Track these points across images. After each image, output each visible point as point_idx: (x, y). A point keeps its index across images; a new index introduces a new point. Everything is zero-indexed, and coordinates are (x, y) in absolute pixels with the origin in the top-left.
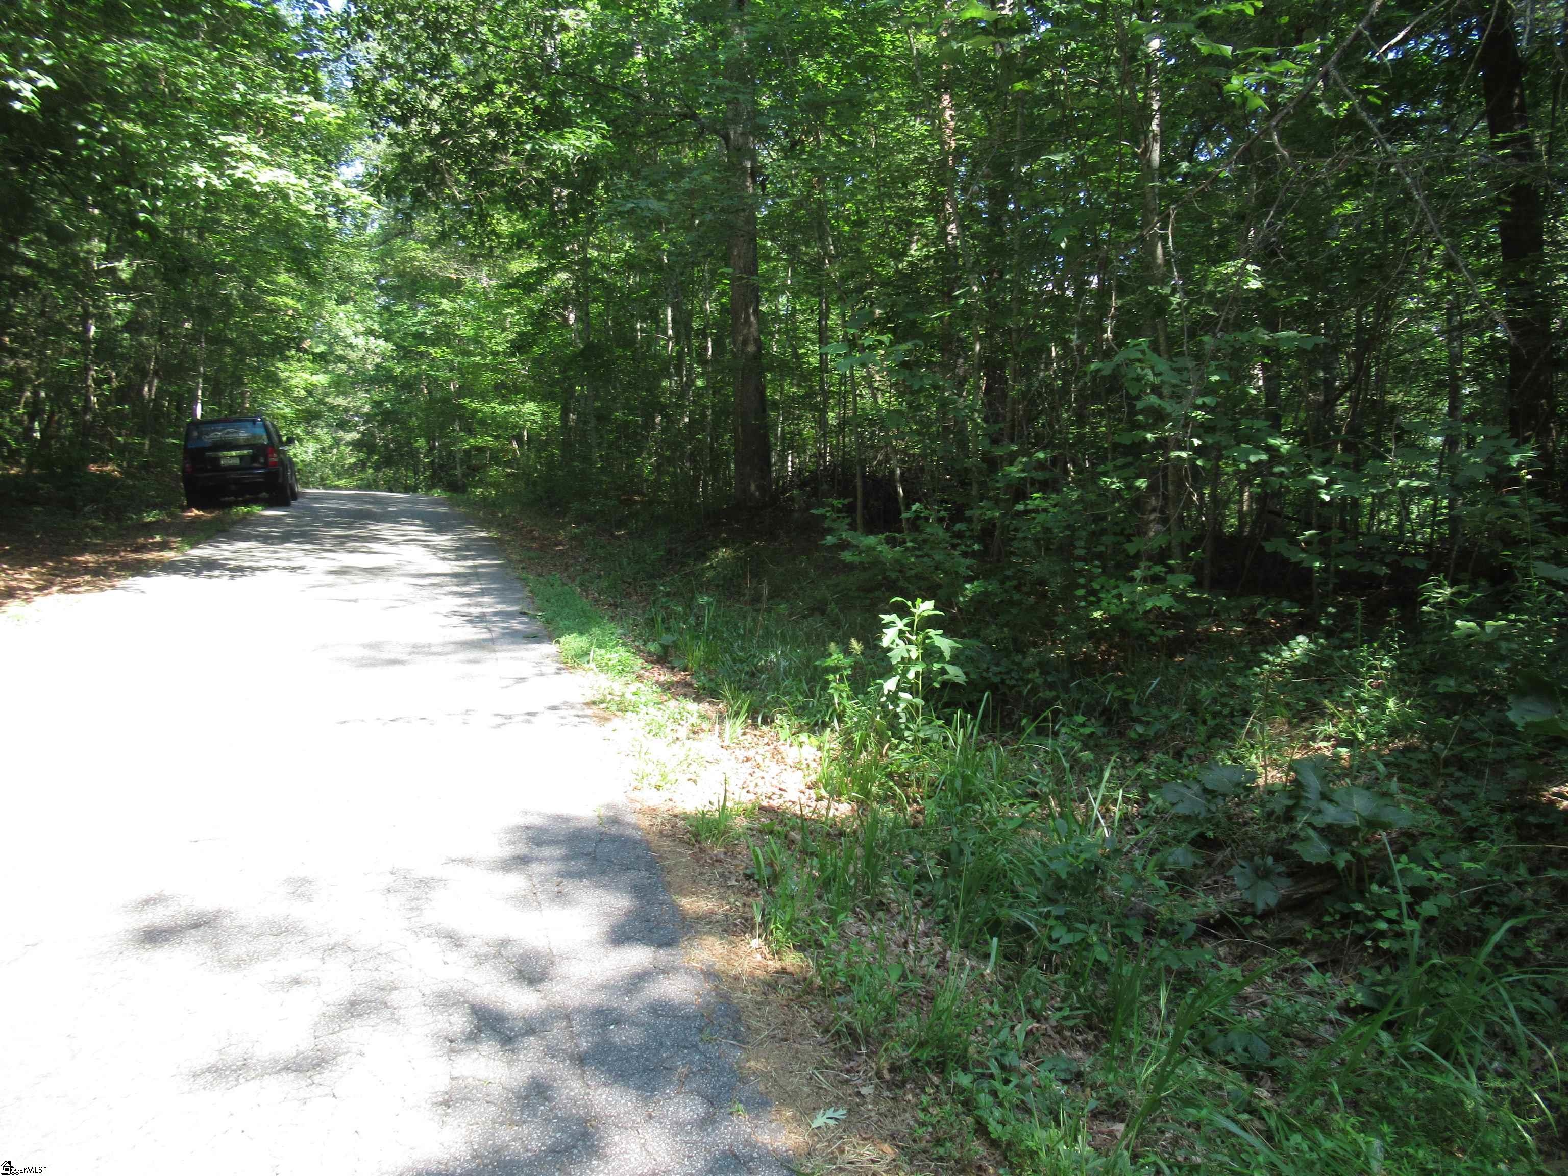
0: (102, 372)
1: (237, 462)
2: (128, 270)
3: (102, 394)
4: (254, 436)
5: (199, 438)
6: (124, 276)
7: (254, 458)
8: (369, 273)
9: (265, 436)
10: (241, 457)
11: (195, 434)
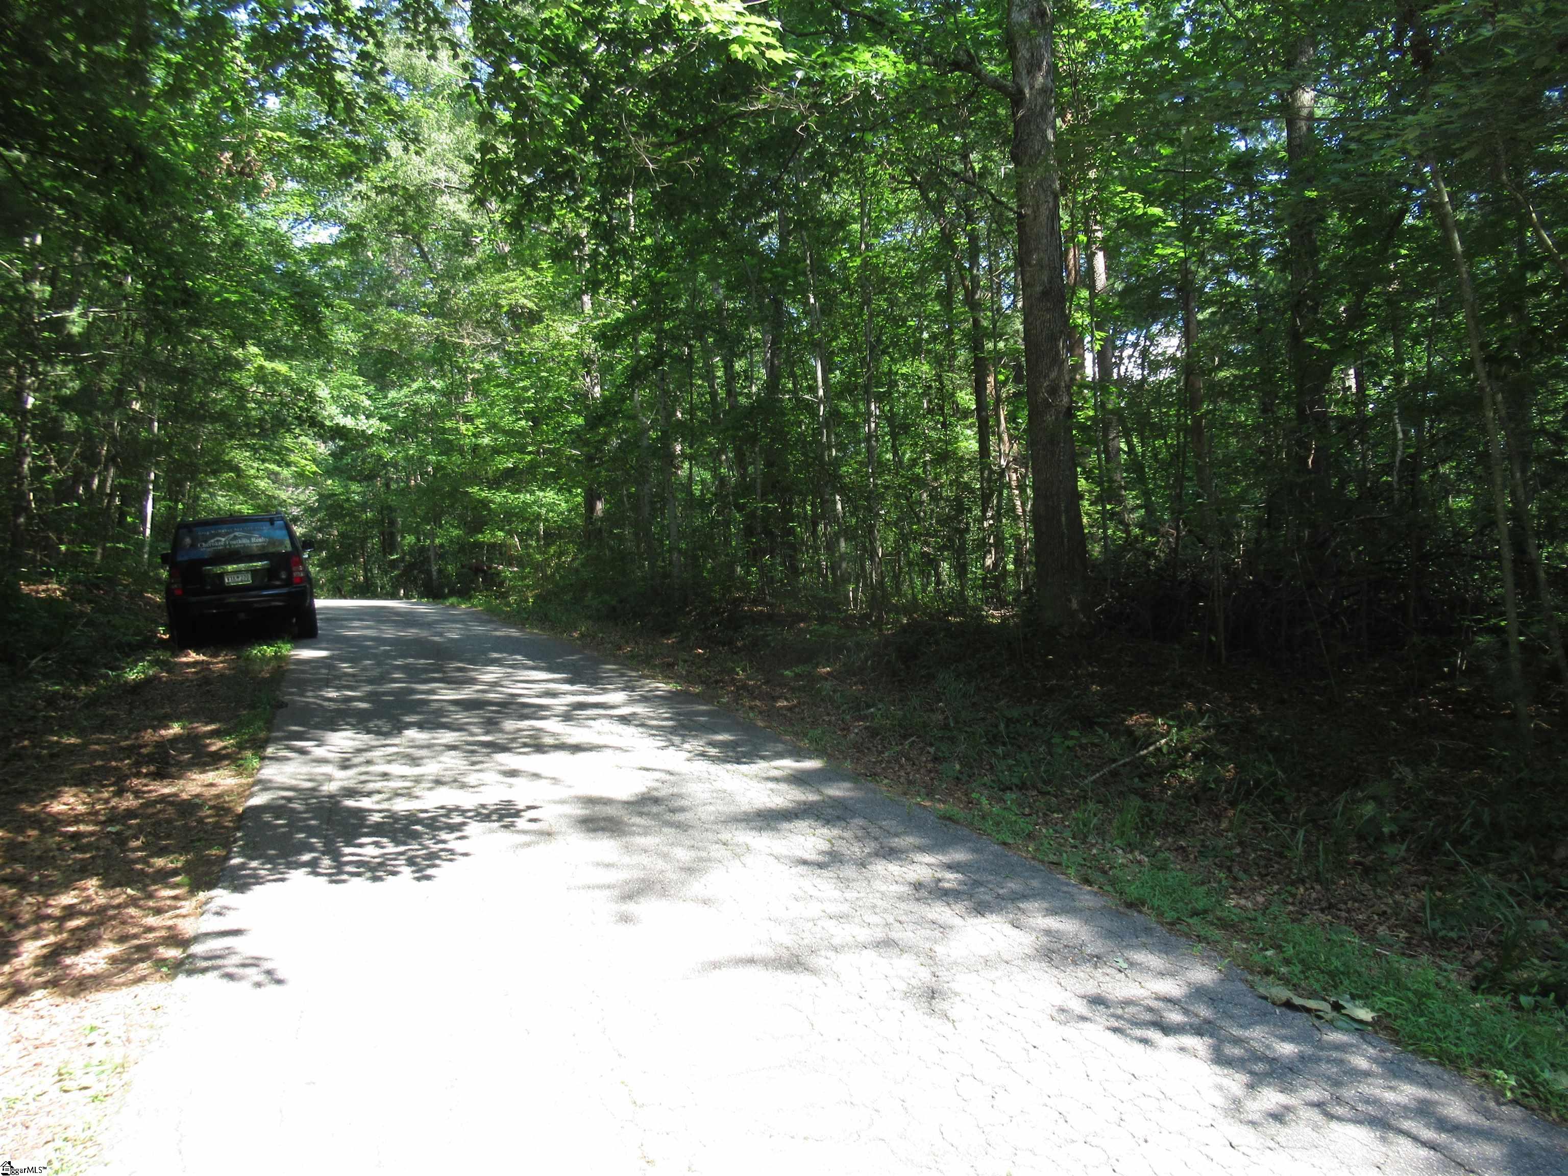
0: (40, 457)
1: (246, 580)
2: (82, 322)
3: (42, 489)
4: (272, 542)
5: (193, 546)
6: (75, 330)
7: (271, 573)
8: (352, 343)
9: (288, 542)
10: (254, 572)
11: (188, 540)
